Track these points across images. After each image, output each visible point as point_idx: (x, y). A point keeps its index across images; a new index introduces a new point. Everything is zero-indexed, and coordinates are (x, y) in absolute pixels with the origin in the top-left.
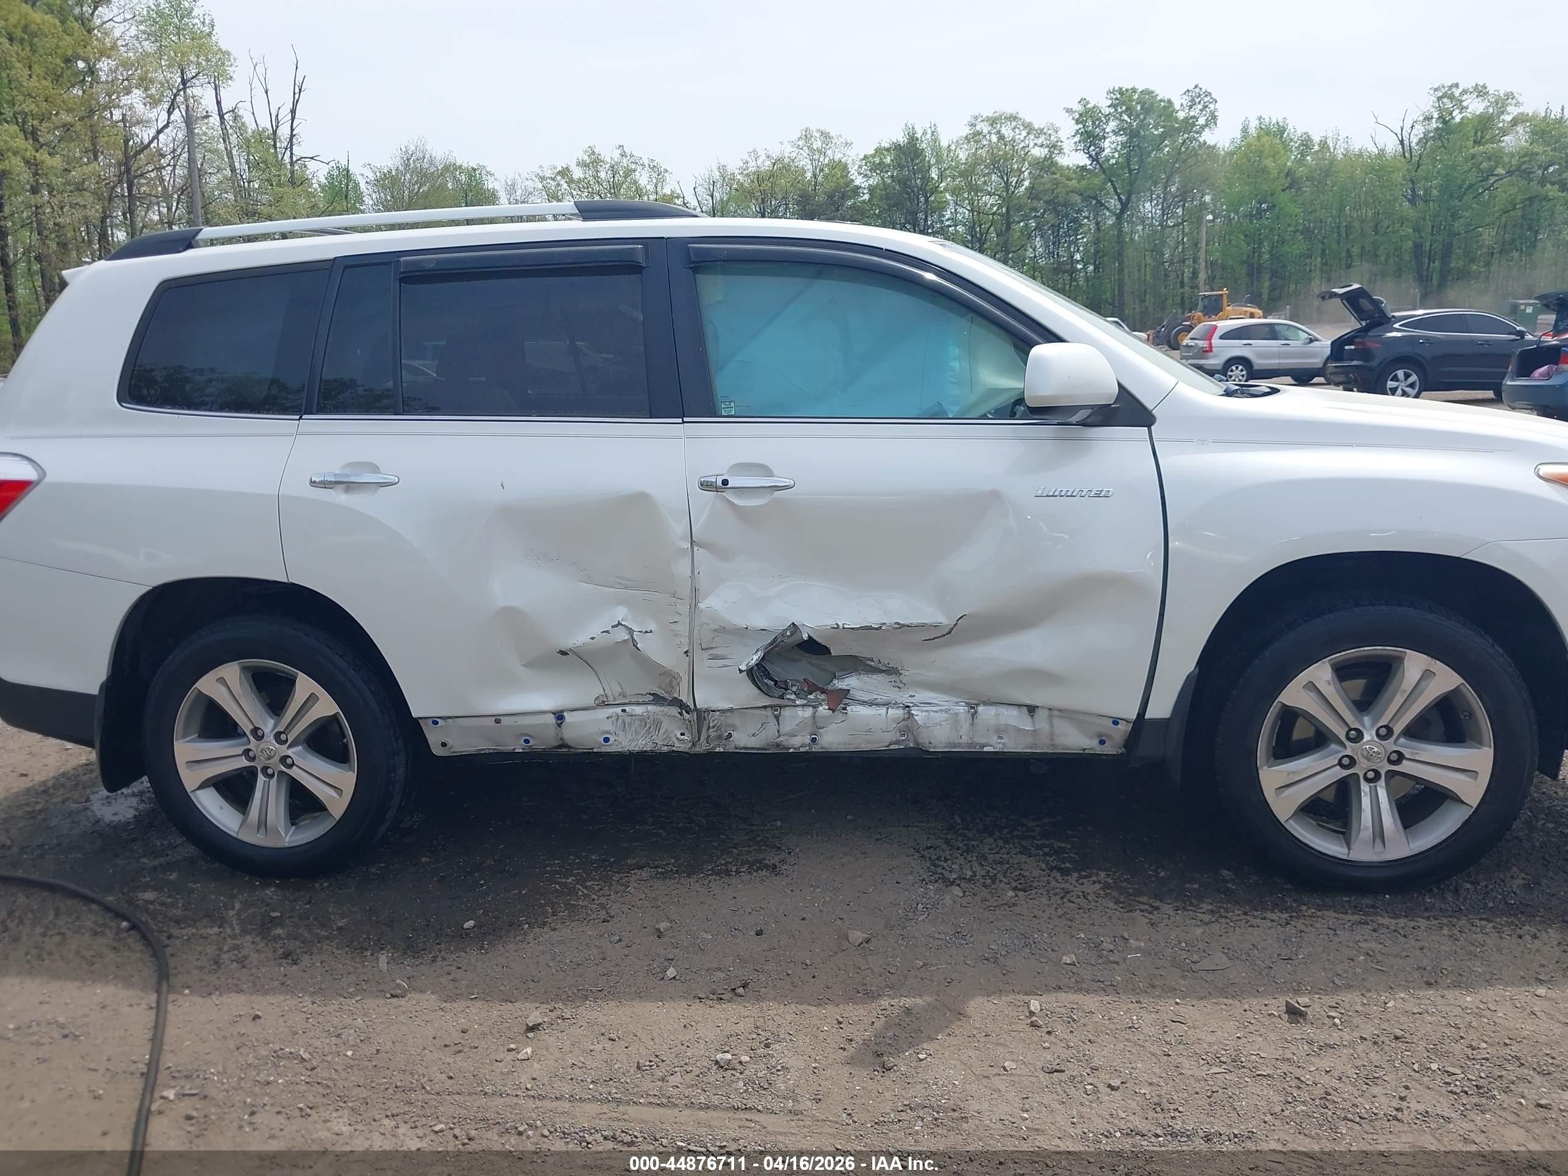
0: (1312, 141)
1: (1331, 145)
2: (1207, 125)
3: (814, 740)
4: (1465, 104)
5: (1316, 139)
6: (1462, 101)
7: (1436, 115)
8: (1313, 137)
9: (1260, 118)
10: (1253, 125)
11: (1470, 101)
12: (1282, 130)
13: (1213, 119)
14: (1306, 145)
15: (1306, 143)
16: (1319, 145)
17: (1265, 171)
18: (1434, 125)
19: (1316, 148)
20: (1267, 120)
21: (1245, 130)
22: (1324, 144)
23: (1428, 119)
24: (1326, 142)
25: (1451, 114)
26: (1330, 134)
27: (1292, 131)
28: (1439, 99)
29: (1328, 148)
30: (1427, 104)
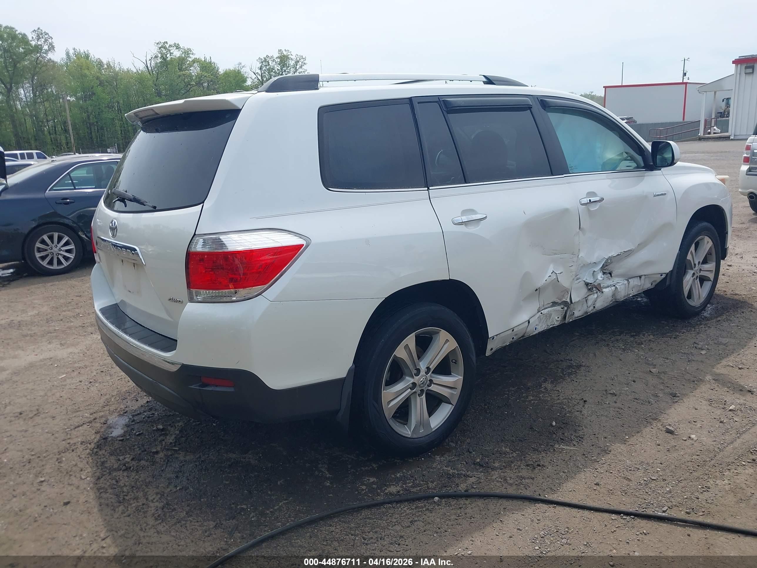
0: (103, 63)
1: (112, 66)
2: (49, 50)
3: (594, 307)
4: (171, 51)
5: (105, 62)
6: (170, 50)
7: (160, 56)
8: (103, 61)
9: (74, 49)
10: (71, 52)
11: (173, 50)
12: (87, 56)
13: (52, 48)
14: (100, 65)
15: (100, 63)
16: (107, 65)
17: (85, 76)
18: (159, 60)
19: (106, 66)
20: (78, 50)
21: (68, 54)
22: (109, 65)
23: (156, 57)
24: (110, 64)
25: (166, 56)
26: (110, 60)
27: (93, 57)
28: (160, 48)
29: (111, 67)
30: (154, 50)
